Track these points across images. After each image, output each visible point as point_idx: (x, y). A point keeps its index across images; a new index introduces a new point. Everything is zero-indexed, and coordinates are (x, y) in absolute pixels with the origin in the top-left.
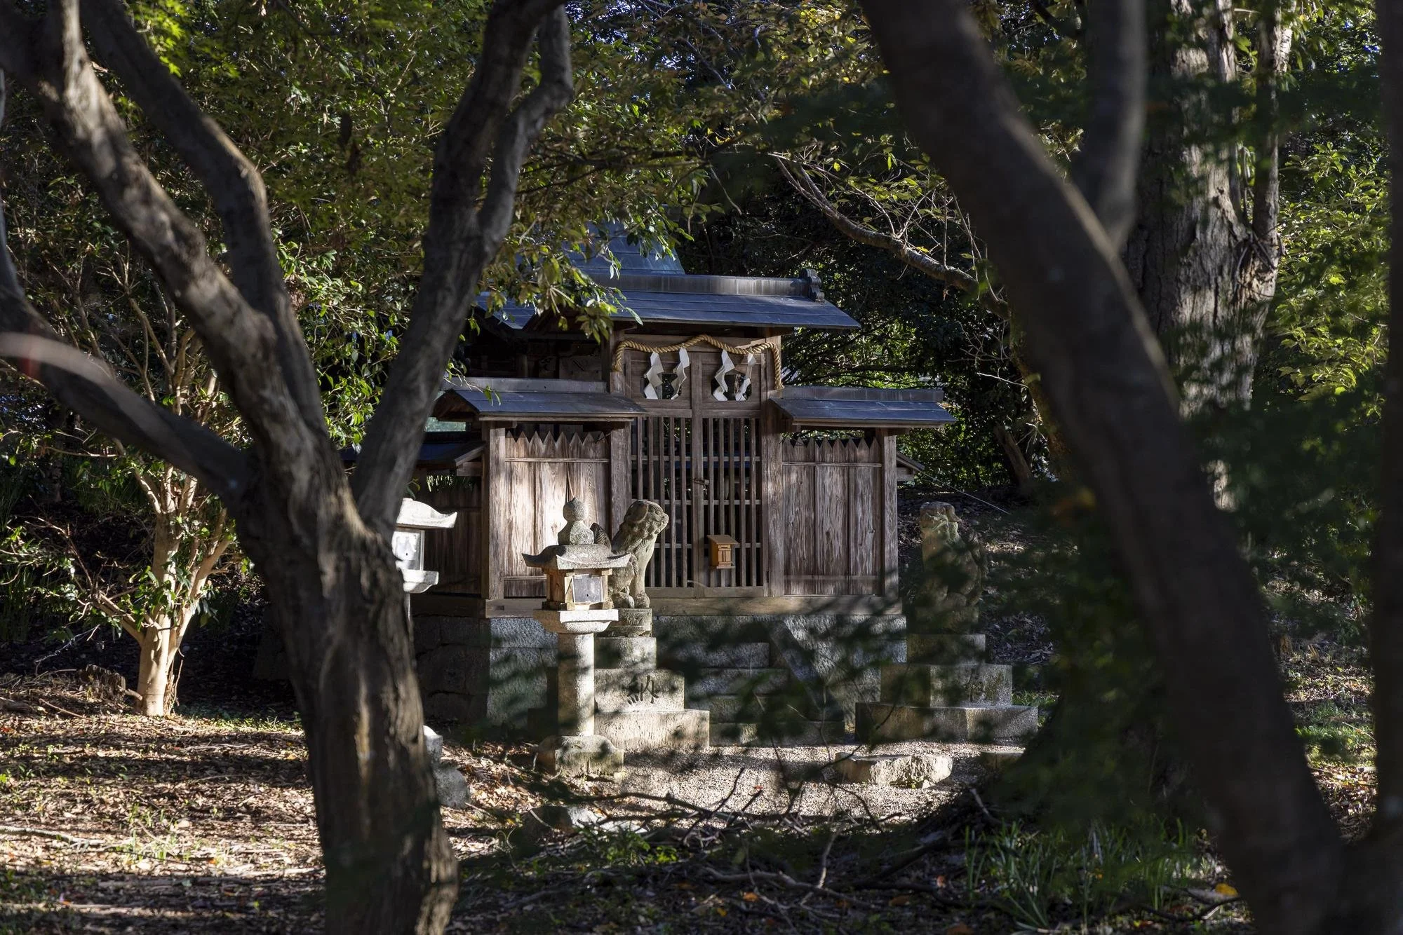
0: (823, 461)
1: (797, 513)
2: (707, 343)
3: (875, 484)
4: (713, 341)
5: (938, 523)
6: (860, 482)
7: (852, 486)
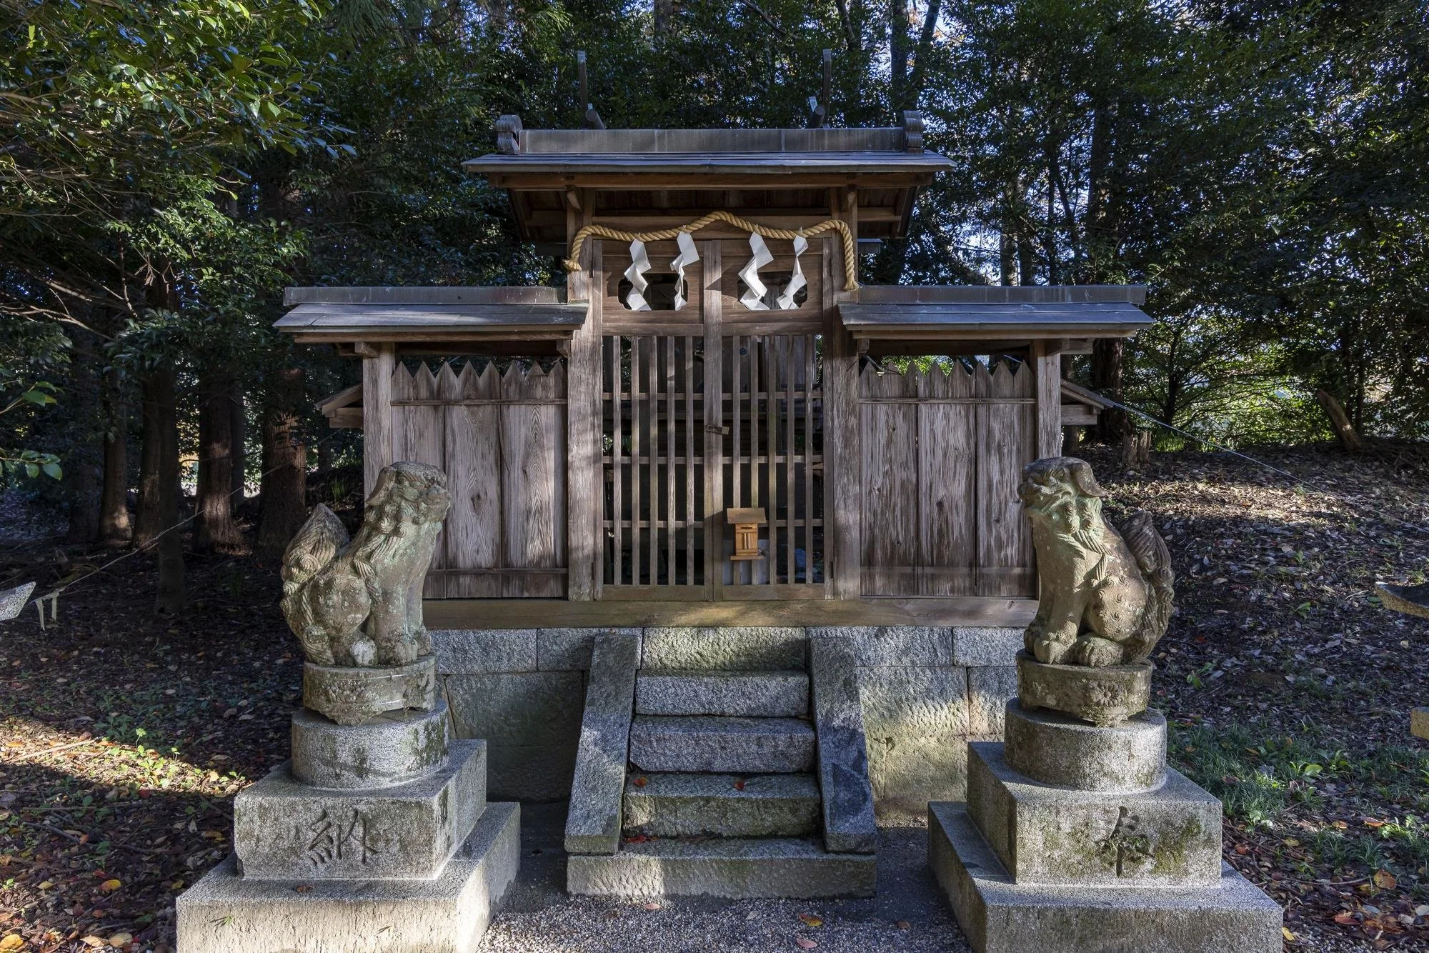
0: (932, 397)
1: (886, 474)
2: (729, 227)
3: (1023, 428)
4: (736, 222)
5: (1051, 499)
6: (996, 426)
7: (983, 432)
